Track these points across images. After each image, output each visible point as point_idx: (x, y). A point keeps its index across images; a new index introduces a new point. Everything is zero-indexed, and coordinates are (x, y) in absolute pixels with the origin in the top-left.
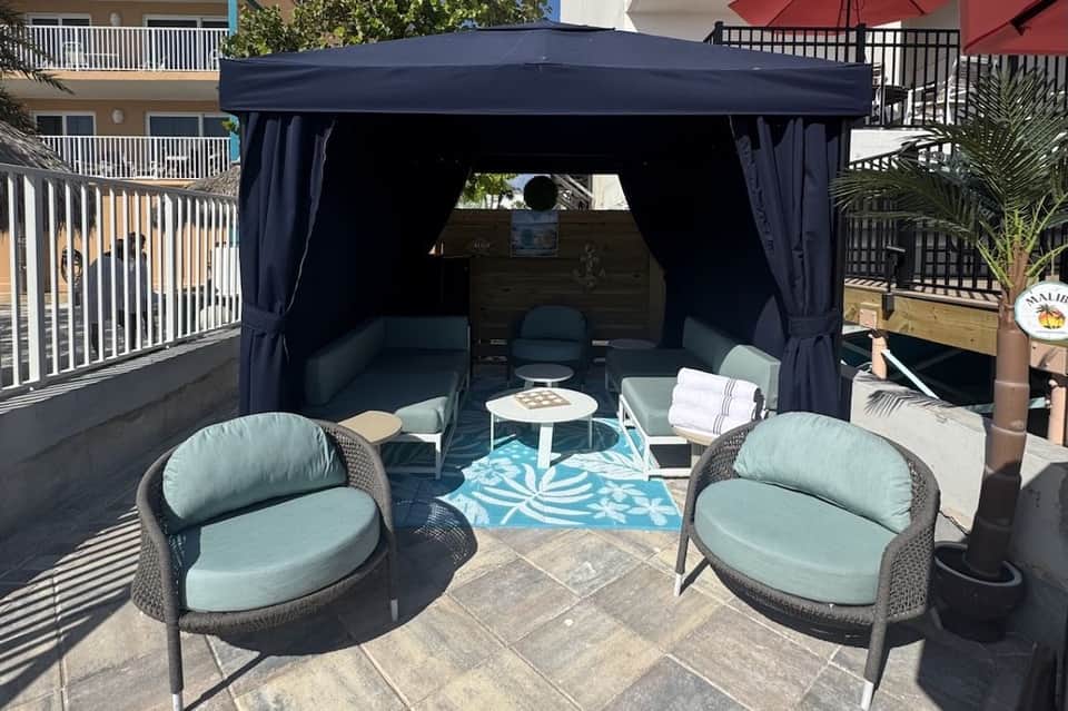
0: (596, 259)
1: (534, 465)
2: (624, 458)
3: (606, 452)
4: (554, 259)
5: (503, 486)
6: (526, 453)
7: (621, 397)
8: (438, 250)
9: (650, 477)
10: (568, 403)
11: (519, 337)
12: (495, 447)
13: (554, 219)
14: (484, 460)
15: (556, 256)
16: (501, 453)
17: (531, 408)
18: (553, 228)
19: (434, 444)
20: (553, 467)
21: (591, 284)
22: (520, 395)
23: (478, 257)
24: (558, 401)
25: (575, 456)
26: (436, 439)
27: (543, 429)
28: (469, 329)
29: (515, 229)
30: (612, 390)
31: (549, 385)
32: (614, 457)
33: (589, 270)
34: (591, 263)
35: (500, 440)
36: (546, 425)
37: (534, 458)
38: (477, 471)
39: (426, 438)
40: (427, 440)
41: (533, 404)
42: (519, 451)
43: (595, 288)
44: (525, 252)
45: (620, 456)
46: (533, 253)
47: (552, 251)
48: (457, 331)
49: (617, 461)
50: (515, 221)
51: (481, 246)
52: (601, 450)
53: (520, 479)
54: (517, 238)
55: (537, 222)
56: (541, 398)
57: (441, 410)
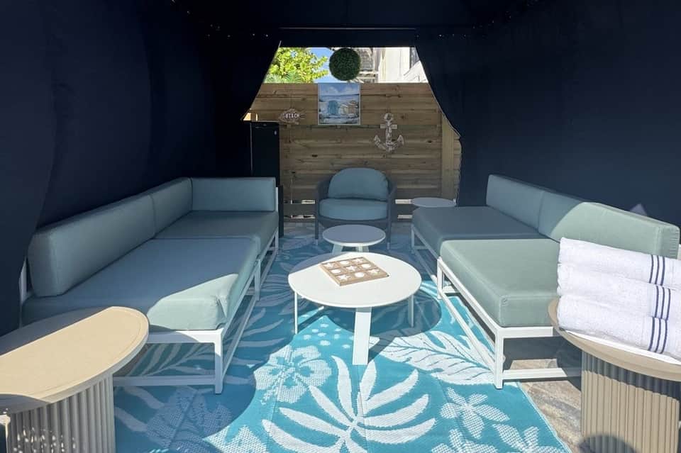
0: (395, 127)
1: (348, 357)
2: (456, 342)
3: (433, 332)
4: (358, 127)
5: (306, 404)
6: (337, 337)
7: (440, 261)
8: (253, 116)
9: (504, 381)
10: (385, 275)
11: (327, 198)
12: (301, 327)
13: (357, 91)
14: (284, 352)
15: (359, 124)
16: (307, 337)
17: (342, 283)
18: (355, 99)
19: (212, 345)
20: (372, 362)
21: (391, 149)
22: (329, 263)
23: (289, 126)
24: (374, 272)
25: (397, 340)
26: (215, 338)
27: (358, 314)
28: (277, 189)
29: (321, 101)
30: (419, 247)
31: (360, 249)
32: (445, 343)
33: (388, 136)
34: (390, 131)
35: (306, 316)
36: (363, 310)
37: (346, 346)
38: (274, 372)
39: (201, 337)
40: (201, 341)
41: (343, 277)
42: (329, 333)
43: (392, 152)
44: (331, 121)
45: (450, 338)
46: (340, 122)
47: (356, 119)
48: (264, 191)
49: (449, 349)
50: (321, 93)
51: (291, 116)
52: (425, 329)
53: (330, 389)
54: (324, 108)
55: (342, 94)
56: (352, 268)
57: (223, 297)
